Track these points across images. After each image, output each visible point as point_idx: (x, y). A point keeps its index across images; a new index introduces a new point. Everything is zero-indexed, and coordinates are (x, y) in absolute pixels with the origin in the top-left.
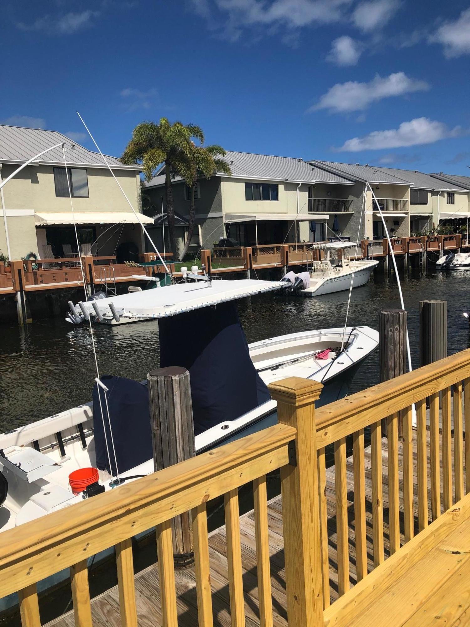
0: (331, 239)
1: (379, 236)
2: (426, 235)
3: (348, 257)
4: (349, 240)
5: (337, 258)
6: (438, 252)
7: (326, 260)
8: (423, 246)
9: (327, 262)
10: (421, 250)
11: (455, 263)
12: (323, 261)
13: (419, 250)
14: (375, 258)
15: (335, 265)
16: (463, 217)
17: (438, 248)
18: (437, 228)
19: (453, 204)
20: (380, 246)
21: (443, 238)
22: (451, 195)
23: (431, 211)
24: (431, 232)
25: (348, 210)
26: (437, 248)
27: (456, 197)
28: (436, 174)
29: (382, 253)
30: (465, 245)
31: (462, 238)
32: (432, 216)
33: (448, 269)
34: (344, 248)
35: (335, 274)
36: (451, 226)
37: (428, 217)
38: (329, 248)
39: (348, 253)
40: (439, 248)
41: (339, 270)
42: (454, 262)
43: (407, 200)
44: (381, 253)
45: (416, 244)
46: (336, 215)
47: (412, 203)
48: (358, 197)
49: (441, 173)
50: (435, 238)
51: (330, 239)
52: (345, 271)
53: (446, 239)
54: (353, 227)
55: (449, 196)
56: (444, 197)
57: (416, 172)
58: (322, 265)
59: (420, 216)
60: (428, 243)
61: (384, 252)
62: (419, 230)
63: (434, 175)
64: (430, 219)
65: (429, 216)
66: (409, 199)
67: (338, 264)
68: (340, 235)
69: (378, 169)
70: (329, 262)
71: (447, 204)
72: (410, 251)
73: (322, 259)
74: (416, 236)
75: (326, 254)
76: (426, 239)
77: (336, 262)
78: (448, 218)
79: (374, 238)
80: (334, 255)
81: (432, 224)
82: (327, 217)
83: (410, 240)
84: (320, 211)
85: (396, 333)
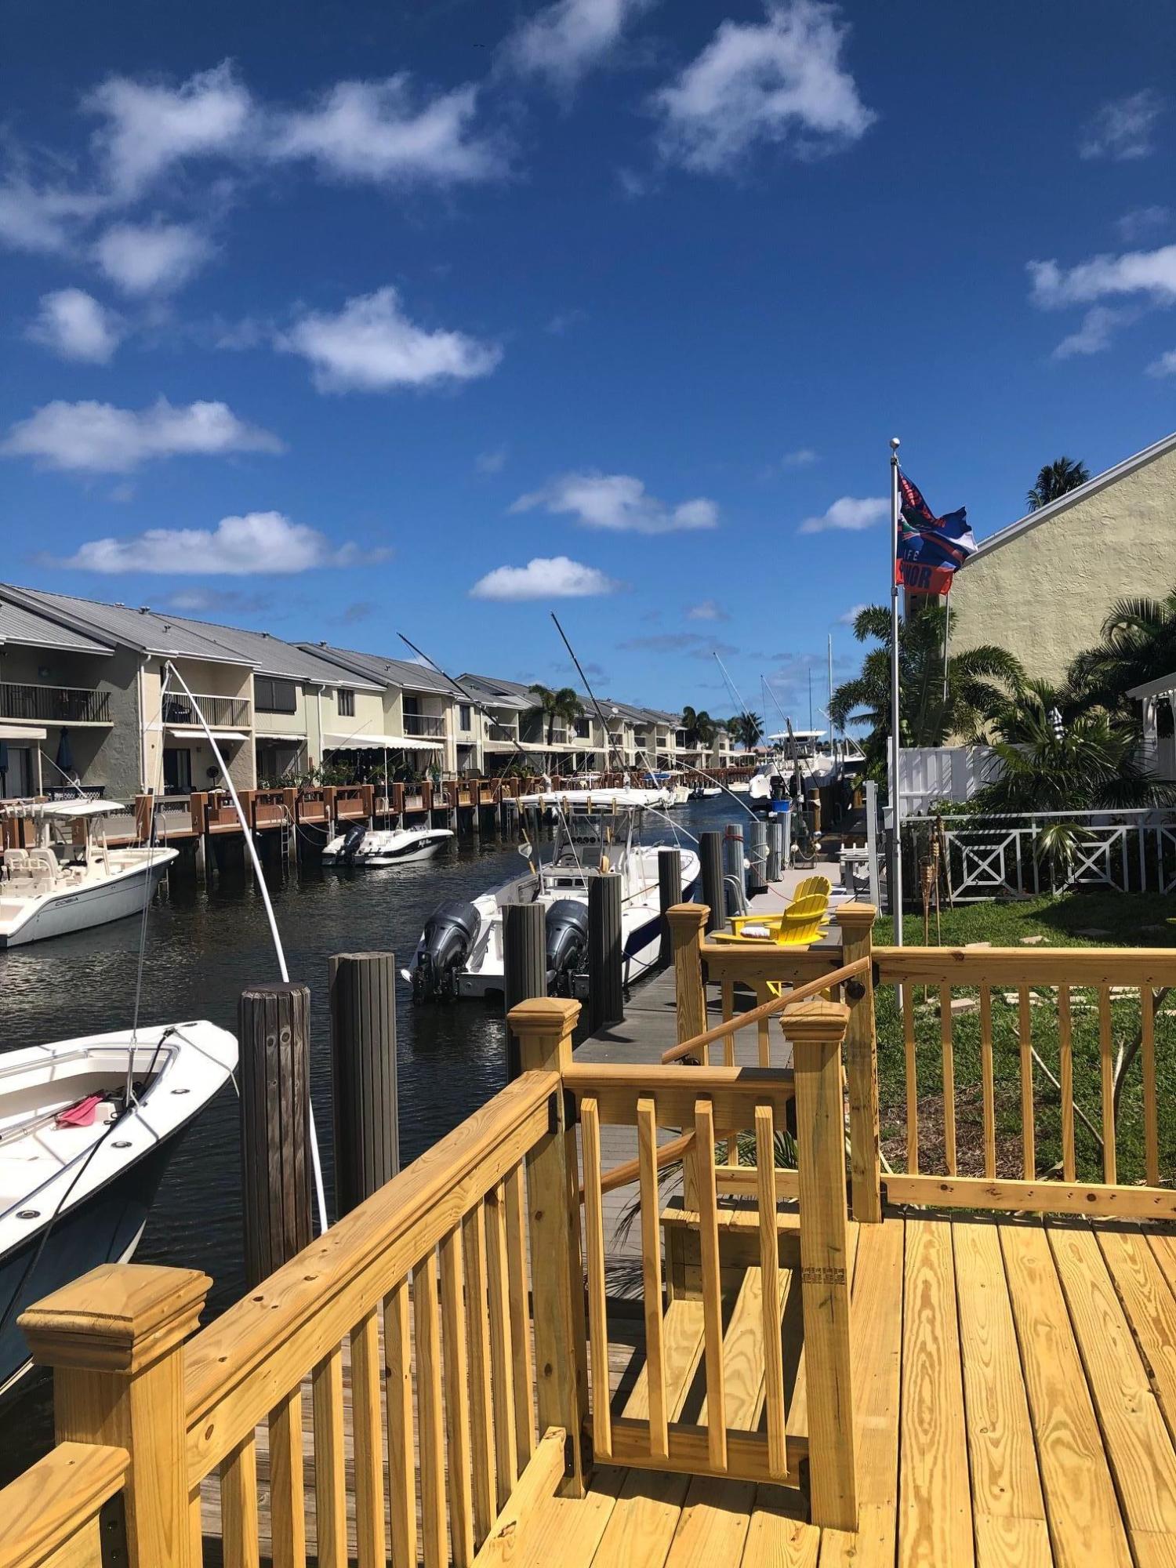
0: (53, 791)
1: (180, 786)
2: (294, 785)
3: (100, 838)
4: (101, 794)
5: (70, 842)
6: (324, 825)
7: (39, 847)
8: (288, 811)
9: (46, 854)
10: (285, 821)
11: (367, 850)
12: (33, 851)
13: (279, 821)
14: (172, 842)
15: (66, 861)
16: (375, 747)
17: (323, 816)
18: (320, 770)
19: (352, 715)
20: (184, 811)
21: (334, 794)
22: (346, 695)
23: (303, 730)
24: (305, 778)
25: (96, 718)
26: (320, 817)
27: (358, 698)
28: (311, 645)
29: (190, 829)
30: (382, 811)
31: (375, 795)
32: (306, 740)
33: (352, 865)
34: (91, 816)
35: (69, 885)
36: (350, 765)
37: (298, 744)
38: (49, 816)
39: (102, 828)
40: (326, 817)
41: (78, 874)
42: (365, 848)
43: (247, 702)
44: (187, 830)
45: (272, 807)
46: (64, 730)
47: (258, 709)
48: (124, 685)
49: (322, 644)
50: (316, 793)
51: (50, 792)
52: (94, 875)
53: (340, 795)
54: (113, 761)
55: (343, 698)
56: (332, 699)
57: (264, 635)
58: (30, 860)
59: (279, 740)
60: (300, 804)
61: (193, 825)
62: (277, 774)
63: (307, 646)
64: (301, 747)
65: (299, 742)
66: (252, 699)
67: (76, 857)
68: (77, 780)
69: (173, 621)
70: (51, 853)
71: (340, 714)
72: (258, 823)
73: (27, 845)
74: (271, 788)
75: (39, 829)
76: (296, 795)
77: (69, 851)
78: (343, 747)
79: (168, 792)
80: (61, 834)
81: (307, 760)
82: (42, 734)
83: (257, 797)
84: (20, 717)
85: (285, 1048)
